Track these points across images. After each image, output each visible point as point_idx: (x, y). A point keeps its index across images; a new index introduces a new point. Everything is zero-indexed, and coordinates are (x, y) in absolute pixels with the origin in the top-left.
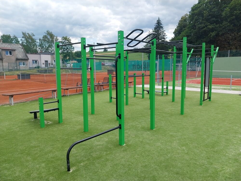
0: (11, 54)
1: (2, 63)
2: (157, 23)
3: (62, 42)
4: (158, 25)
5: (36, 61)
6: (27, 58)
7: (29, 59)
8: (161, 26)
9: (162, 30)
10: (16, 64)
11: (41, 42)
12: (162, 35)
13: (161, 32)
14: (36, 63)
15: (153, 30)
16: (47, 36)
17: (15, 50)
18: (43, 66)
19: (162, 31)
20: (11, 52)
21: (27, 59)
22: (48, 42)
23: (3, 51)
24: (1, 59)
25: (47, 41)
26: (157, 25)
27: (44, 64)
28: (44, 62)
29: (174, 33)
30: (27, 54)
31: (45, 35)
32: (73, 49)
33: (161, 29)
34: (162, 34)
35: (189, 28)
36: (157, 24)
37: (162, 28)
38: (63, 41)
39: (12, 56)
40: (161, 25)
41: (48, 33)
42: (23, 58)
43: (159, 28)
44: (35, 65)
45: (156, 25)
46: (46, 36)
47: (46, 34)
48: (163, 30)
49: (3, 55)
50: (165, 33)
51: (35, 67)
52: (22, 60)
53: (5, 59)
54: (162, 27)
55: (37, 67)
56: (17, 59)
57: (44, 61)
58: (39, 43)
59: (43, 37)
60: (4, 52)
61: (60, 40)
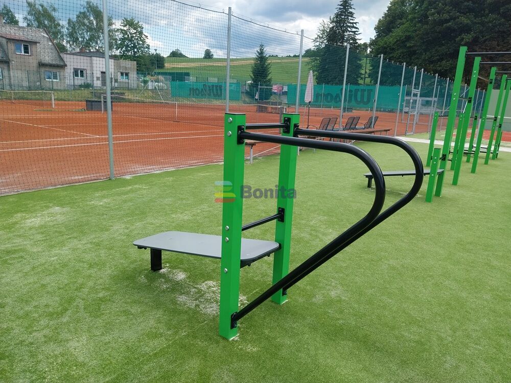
0: (28, 53)
1: (9, 70)
2: (342, 3)
3: (121, 30)
4: (344, 8)
5: (82, 72)
6: (62, 64)
7: (66, 66)
8: (350, 10)
9: (351, 21)
10: (39, 76)
11: (72, 27)
12: (349, 31)
13: (349, 25)
14: (82, 76)
15: (331, 19)
16: (88, 14)
17: (36, 43)
18: (98, 83)
19: (351, 23)
20: (27, 46)
21: (63, 66)
22: (90, 29)
23: (9, 44)
24: (6, 62)
25: (87, 26)
26: (342, 7)
27: (99, 80)
28: (99, 75)
29: (377, 29)
30: (62, 55)
31: (82, 11)
32: (147, 48)
33: (350, 18)
34: (349, 29)
35: (412, 20)
36: (341, 5)
37: (352, 17)
38: (125, 29)
39: (30, 57)
40: (351, 8)
41: (90, 7)
42: (54, 63)
43: (345, 16)
44: (79, 81)
45: (340, 9)
46: (84, 13)
47: (85, 10)
48: (354, 21)
49: (10, 52)
50: (357, 28)
51: (80, 86)
52: (51, 66)
53: (13, 62)
54: (352, 14)
55: (83, 84)
56: (41, 65)
57: (100, 73)
58: (68, 29)
59: (78, 17)
60: (11, 47)
61: (119, 27)
